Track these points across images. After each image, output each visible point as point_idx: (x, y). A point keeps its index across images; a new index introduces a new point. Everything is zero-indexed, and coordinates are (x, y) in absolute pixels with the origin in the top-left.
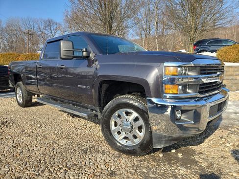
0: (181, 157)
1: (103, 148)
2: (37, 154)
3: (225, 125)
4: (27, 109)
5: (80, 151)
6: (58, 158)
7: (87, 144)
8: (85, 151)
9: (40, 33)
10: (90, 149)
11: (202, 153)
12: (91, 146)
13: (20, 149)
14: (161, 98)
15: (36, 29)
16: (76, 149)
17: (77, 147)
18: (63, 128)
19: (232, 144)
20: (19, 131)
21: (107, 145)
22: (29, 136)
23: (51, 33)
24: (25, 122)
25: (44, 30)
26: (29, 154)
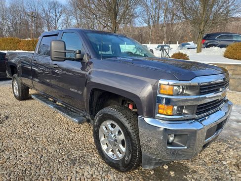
0: (173, 176)
1: (93, 158)
2: (24, 162)
3: (224, 135)
4: (23, 102)
5: (68, 161)
6: (44, 169)
7: (77, 152)
8: (74, 162)
9: (44, 15)
10: (79, 159)
11: (195, 172)
12: (80, 155)
13: (8, 154)
14: (153, 118)
15: (40, 11)
16: (65, 157)
17: (66, 156)
18: (56, 129)
19: (229, 162)
20: (11, 131)
21: (97, 155)
22: (20, 137)
23: (56, 15)
24: (18, 120)
25: (49, 13)
26: (15, 161)
